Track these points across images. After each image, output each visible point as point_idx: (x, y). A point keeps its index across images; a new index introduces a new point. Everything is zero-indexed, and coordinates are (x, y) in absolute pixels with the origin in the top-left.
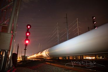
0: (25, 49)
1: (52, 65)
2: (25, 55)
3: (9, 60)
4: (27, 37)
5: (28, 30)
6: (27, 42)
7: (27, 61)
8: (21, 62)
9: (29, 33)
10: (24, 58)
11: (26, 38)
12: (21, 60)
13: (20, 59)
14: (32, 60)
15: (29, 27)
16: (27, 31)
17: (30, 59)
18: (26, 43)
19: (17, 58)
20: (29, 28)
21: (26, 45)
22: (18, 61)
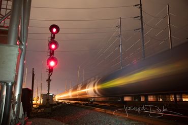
0: (49, 80)
1: (108, 114)
2: (49, 93)
3: (16, 103)
4: (52, 53)
5: (54, 38)
6: (52, 64)
7: (54, 105)
8: (41, 106)
9: (55, 43)
10: (48, 100)
11: (50, 55)
12: (42, 103)
13: (38, 102)
14: (65, 103)
15: (54, 30)
16: (51, 40)
17: (60, 101)
18: (50, 67)
19: (32, 100)
20: (54, 34)
21: (51, 70)
22: (34, 106)
